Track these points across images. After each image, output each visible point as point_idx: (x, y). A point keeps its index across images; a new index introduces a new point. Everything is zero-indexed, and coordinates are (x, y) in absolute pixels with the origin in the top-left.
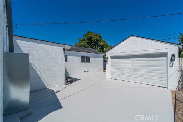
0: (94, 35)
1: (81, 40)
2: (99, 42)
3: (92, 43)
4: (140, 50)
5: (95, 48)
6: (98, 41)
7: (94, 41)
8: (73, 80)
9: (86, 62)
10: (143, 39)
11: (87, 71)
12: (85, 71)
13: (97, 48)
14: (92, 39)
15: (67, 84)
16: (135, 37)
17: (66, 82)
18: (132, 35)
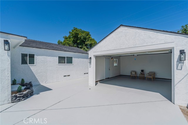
0: (80, 32)
1: (67, 38)
2: (87, 41)
3: (78, 41)
4: (132, 46)
5: (81, 48)
6: (85, 39)
7: (81, 39)
8: (33, 92)
9: (66, 64)
10: (137, 30)
11: (68, 76)
12: (64, 76)
13: (84, 47)
14: (77, 36)
15: (13, 102)
16: (126, 28)
17: (12, 99)
18: (122, 25)
